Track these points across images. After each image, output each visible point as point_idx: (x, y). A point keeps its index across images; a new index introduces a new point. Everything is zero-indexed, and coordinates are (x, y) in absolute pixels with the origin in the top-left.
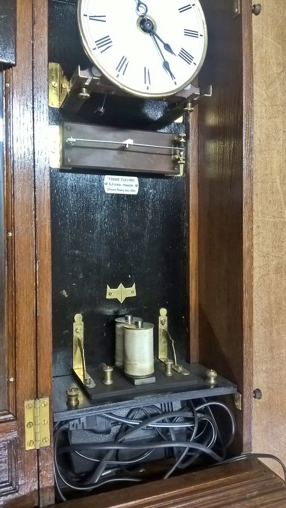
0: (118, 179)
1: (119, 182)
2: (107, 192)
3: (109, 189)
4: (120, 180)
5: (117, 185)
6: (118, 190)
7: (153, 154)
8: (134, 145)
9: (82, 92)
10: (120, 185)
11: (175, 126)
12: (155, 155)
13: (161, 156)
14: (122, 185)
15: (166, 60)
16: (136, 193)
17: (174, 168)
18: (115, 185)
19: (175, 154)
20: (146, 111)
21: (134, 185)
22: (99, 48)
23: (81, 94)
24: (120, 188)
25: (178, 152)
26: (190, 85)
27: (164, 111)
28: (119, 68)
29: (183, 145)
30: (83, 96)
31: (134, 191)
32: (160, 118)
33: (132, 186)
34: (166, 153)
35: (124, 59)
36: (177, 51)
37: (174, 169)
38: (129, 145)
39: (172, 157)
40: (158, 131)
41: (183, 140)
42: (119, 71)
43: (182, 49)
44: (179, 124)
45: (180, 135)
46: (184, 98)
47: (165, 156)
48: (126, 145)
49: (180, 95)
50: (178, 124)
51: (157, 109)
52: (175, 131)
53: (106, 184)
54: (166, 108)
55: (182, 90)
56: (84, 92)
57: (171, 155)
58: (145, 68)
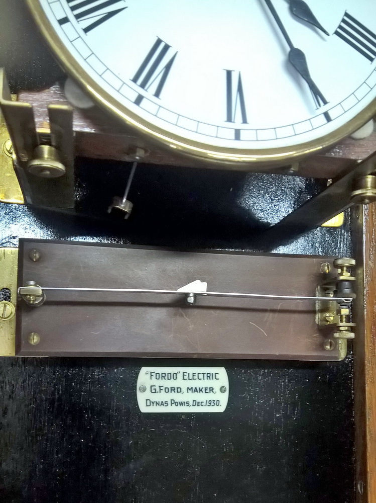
0: (174, 376)
1: (179, 383)
2: (144, 408)
3: (149, 402)
4: (180, 376)
5: (173, 389)
6: (173, 402)
7: (265, 311)
8: (208, 295)
9: (39, 156)
10: (178, 390)
11: (323, 235)
12: (271, 315)
13: (287, 316)
14: (184, 389)
15: (296, 46)
16: (221, 409)
17: (321, 347)
18: (167, 390)
19: (325, 309)
20: (250, 203)
21: (217, 389)
22: (78, 17)
23: (36, 162)
24: (178, 397)
25: (334, 306)
26: (371, 124)
27: (297, 201)
28: (142, 76)
29: (347, 291)
30: (43, 169)
31: (217, 403)
32: (285, 219)
33: (211, 389)
34: (300, 308)
35: (159, 49)
36: (330, 19)
37: (323, 349)
38: (196, 295)
39: (318, 316)
40: (274, 252)
41: (346, 276)
42: (143, 85)
43: (347, 15)
44: (335, 228)
45: (340, 262)
46: (352, 164)
47: (296, 316)
48: (187, 295)
49: (338, 153)
50: (331, 230)
51: (277, 196)
52: (323, 248)
53: (144, 389)
54: (301, 192)
55: (345, 137)
56: (46, 156)
57: (314, 312)
58: (229, 74)
